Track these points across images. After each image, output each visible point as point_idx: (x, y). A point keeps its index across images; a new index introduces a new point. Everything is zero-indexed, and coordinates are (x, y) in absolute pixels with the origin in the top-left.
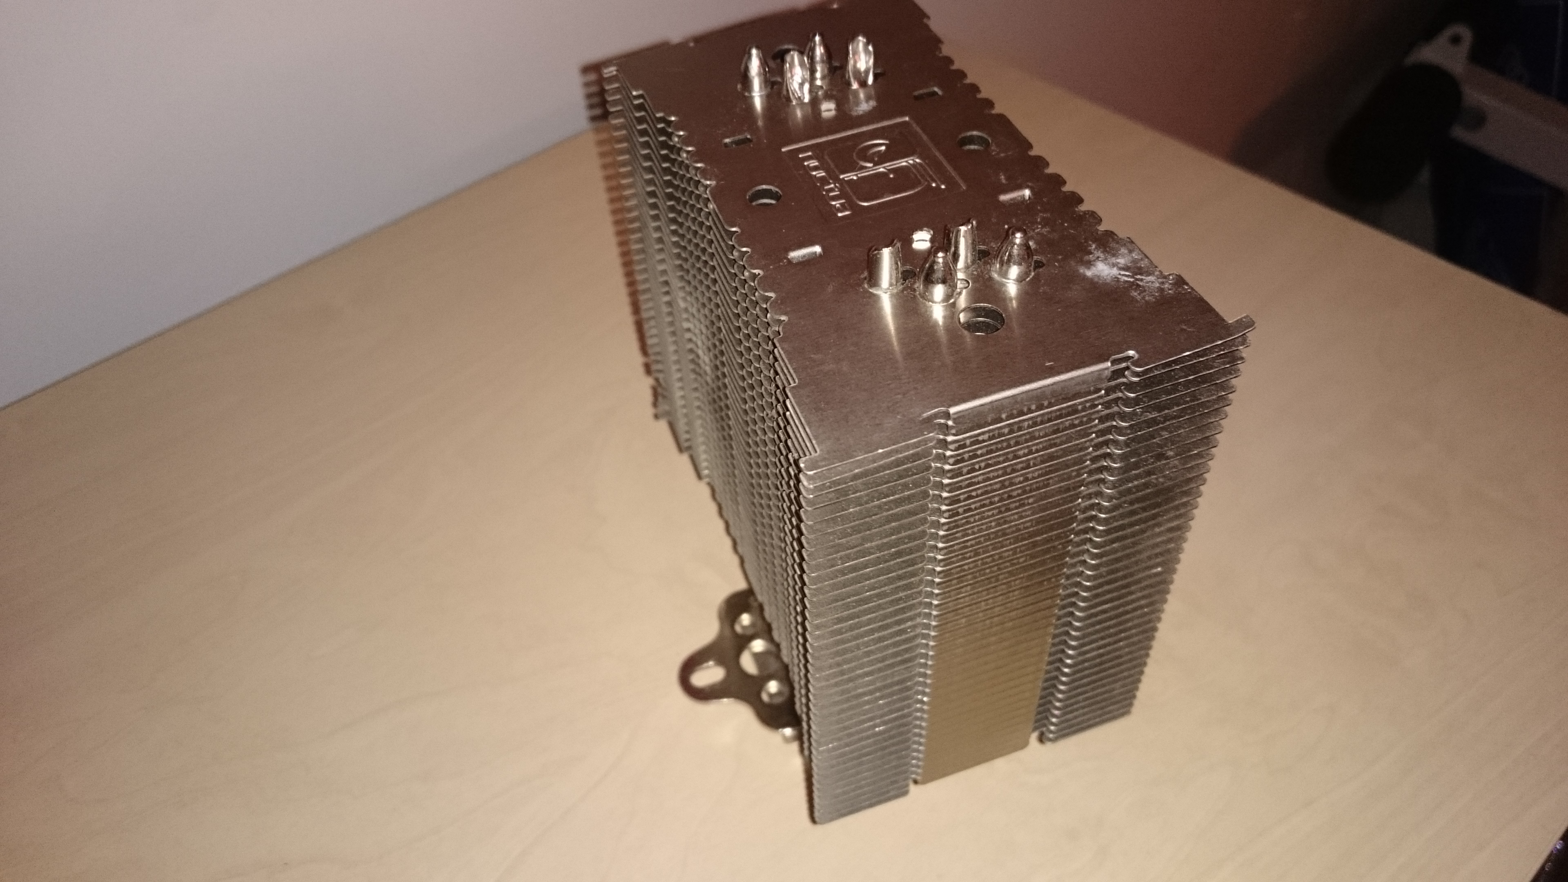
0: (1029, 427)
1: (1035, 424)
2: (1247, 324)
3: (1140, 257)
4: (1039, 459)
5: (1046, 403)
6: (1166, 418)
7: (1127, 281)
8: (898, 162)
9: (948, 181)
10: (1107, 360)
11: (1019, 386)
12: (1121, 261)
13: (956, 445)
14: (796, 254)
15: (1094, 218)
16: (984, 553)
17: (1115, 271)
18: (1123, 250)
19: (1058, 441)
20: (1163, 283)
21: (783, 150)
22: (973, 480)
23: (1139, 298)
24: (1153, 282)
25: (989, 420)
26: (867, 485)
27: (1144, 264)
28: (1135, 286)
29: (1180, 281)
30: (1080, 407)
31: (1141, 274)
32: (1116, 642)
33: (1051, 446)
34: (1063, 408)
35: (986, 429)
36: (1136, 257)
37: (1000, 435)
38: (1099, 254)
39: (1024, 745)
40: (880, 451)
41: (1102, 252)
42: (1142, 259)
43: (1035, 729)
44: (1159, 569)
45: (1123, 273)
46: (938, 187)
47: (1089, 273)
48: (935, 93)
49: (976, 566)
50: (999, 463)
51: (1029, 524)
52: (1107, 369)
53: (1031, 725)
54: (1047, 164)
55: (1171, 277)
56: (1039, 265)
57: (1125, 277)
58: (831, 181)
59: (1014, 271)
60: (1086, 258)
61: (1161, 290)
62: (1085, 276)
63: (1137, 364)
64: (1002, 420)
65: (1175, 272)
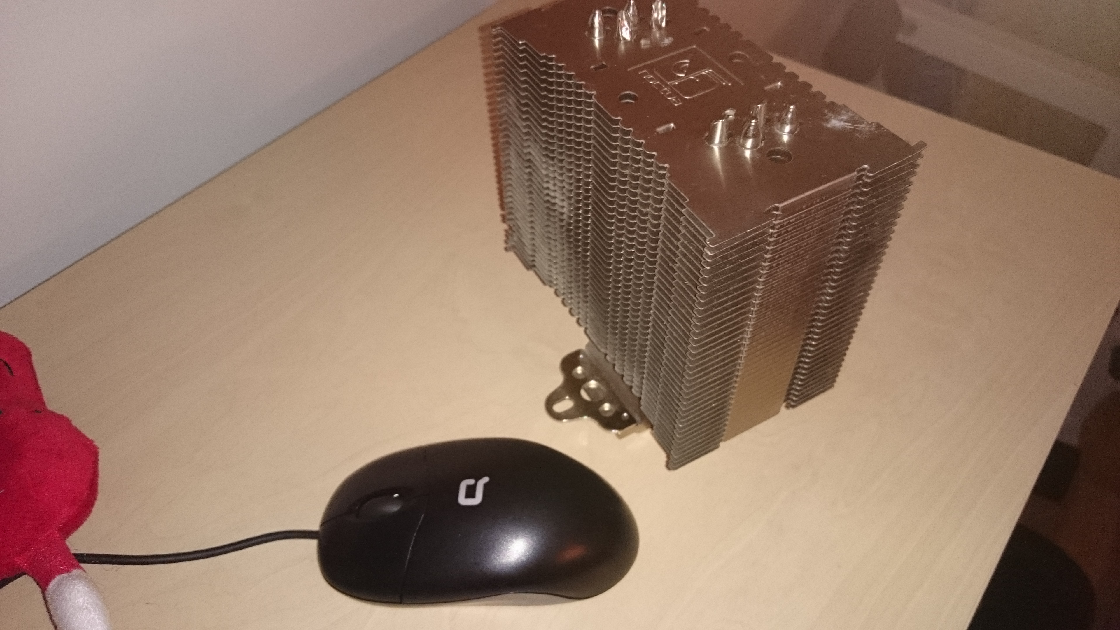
0: (815, 212)
1: (818, 211)
2: (922, 145)
3: (853, 115)
4: (816, 231)
5: (824, 198)
6: (879, 202)
7: (851, 128)
8: (699, 72)
9: (730, 80)
10: (854, 171)
11: (812, 189)
12: (844, 117)
13: (779, 226)
14: (661, 129)
15: (820, 96)
16: (781, 290)
17: (842, 124)
18: (843, 112)
19: (826, 220)
20: (870, 128)
21: (629, 70)
22: (784, 246)
23: (860, 137)
24: (865, 128)
25: (797, 209)
26: (736, 252)
27: (856, 118)
28: (855, 130)
29: (879, 126)
30: (839, 199)
31: (857, 124)
32: (834, 341)
33: (822, 223)
34: (831, 200)
35: (794, 215)
36: (851, 115)
37: (801, 218)
38: (830, 115)
39: (777, 412)
40: (748, 231)
41: (832, 114)
42: (855, 116)
43: (785, 401)
44: (862, 294)
45: (847, 124)
46: (727, 85)
47: (829, 126)
48: (705, 30)
49: (776, 299)
50: (797, 235)
51: (804, 271)
52: (855, 176)
53: (783, 398)
54: (785, 68)
55: (874, 124)
56: (801, 124)
57: (849, 126)
58: (663, 86)
59: (787, 128)
60: (825, 117)
61: (871, 132)
62: (827, 127)
63: (869, 171)
64: (803, 210)
65: (875, 121)
